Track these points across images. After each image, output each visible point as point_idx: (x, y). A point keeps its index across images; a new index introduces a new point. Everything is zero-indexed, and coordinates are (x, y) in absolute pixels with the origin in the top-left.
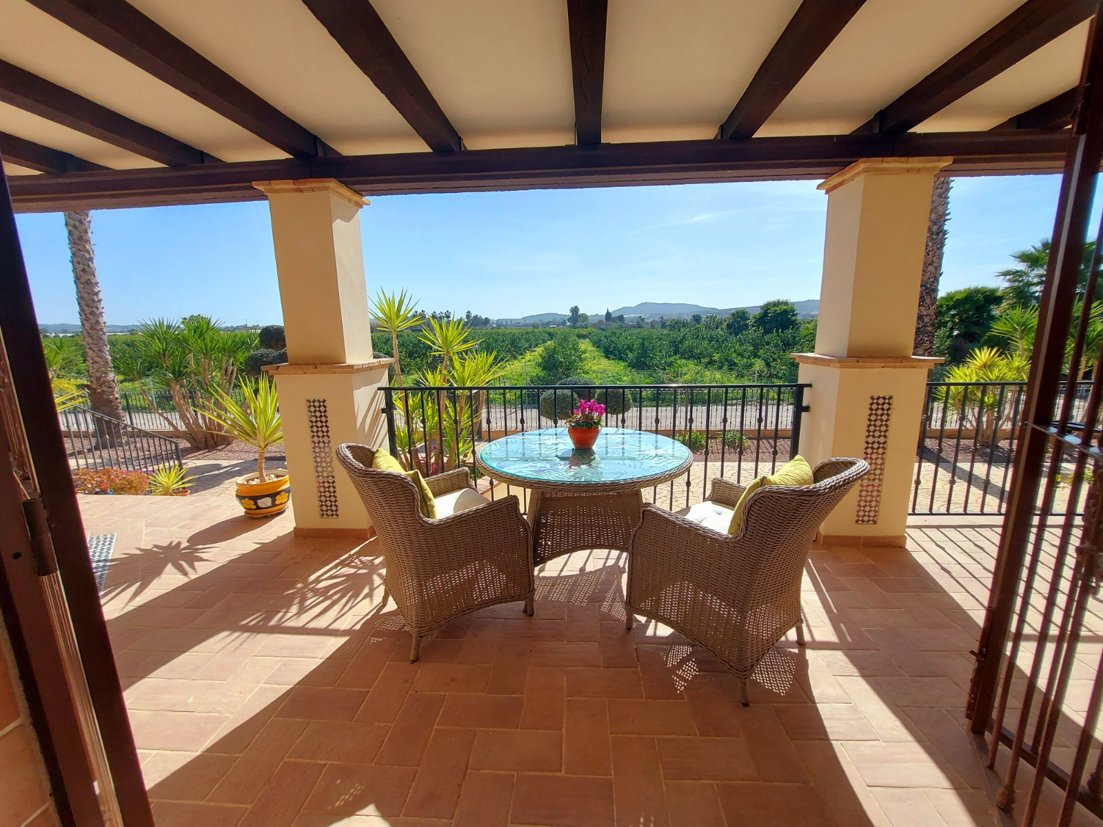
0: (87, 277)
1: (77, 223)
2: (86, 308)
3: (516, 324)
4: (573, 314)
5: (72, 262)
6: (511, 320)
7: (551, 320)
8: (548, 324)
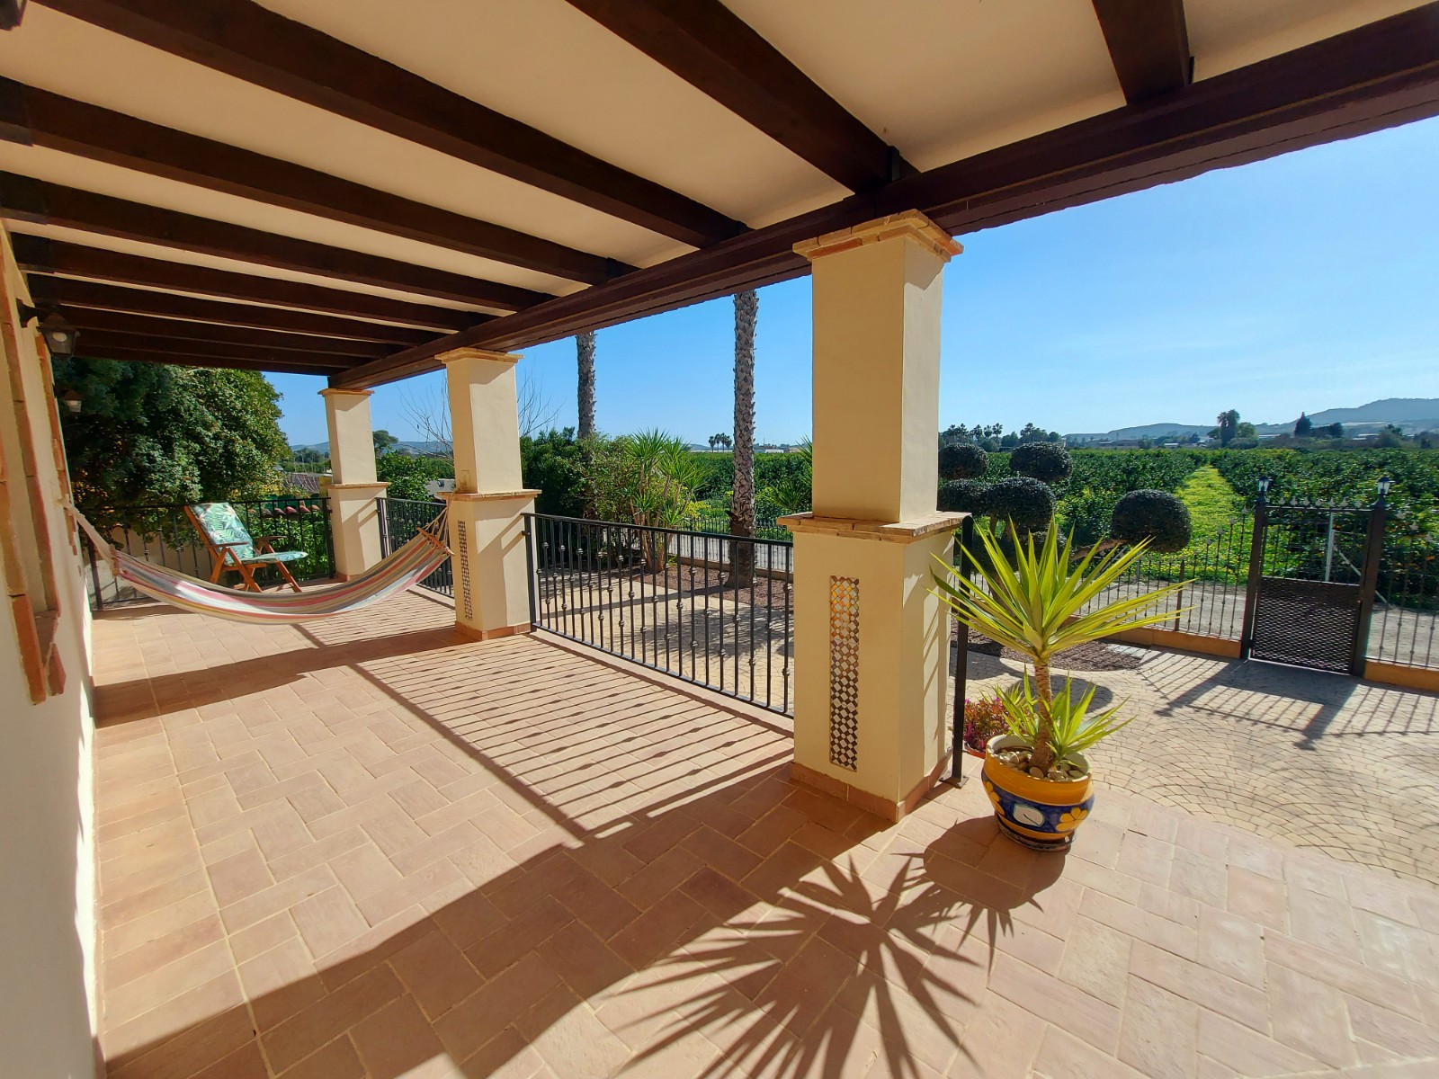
0: (747, 387)
1: (746, 325)
2: (741, 423)
3: (1101, 441)
4: (1224, 424)
5: (735, 370)
6: (1092, 436)
7: (1165, 435)
8: (1160, 441)
